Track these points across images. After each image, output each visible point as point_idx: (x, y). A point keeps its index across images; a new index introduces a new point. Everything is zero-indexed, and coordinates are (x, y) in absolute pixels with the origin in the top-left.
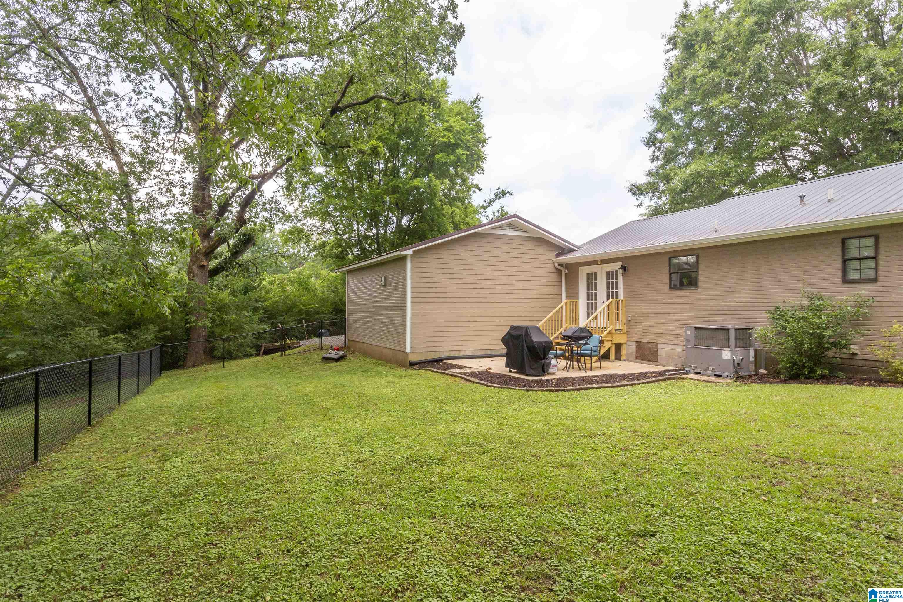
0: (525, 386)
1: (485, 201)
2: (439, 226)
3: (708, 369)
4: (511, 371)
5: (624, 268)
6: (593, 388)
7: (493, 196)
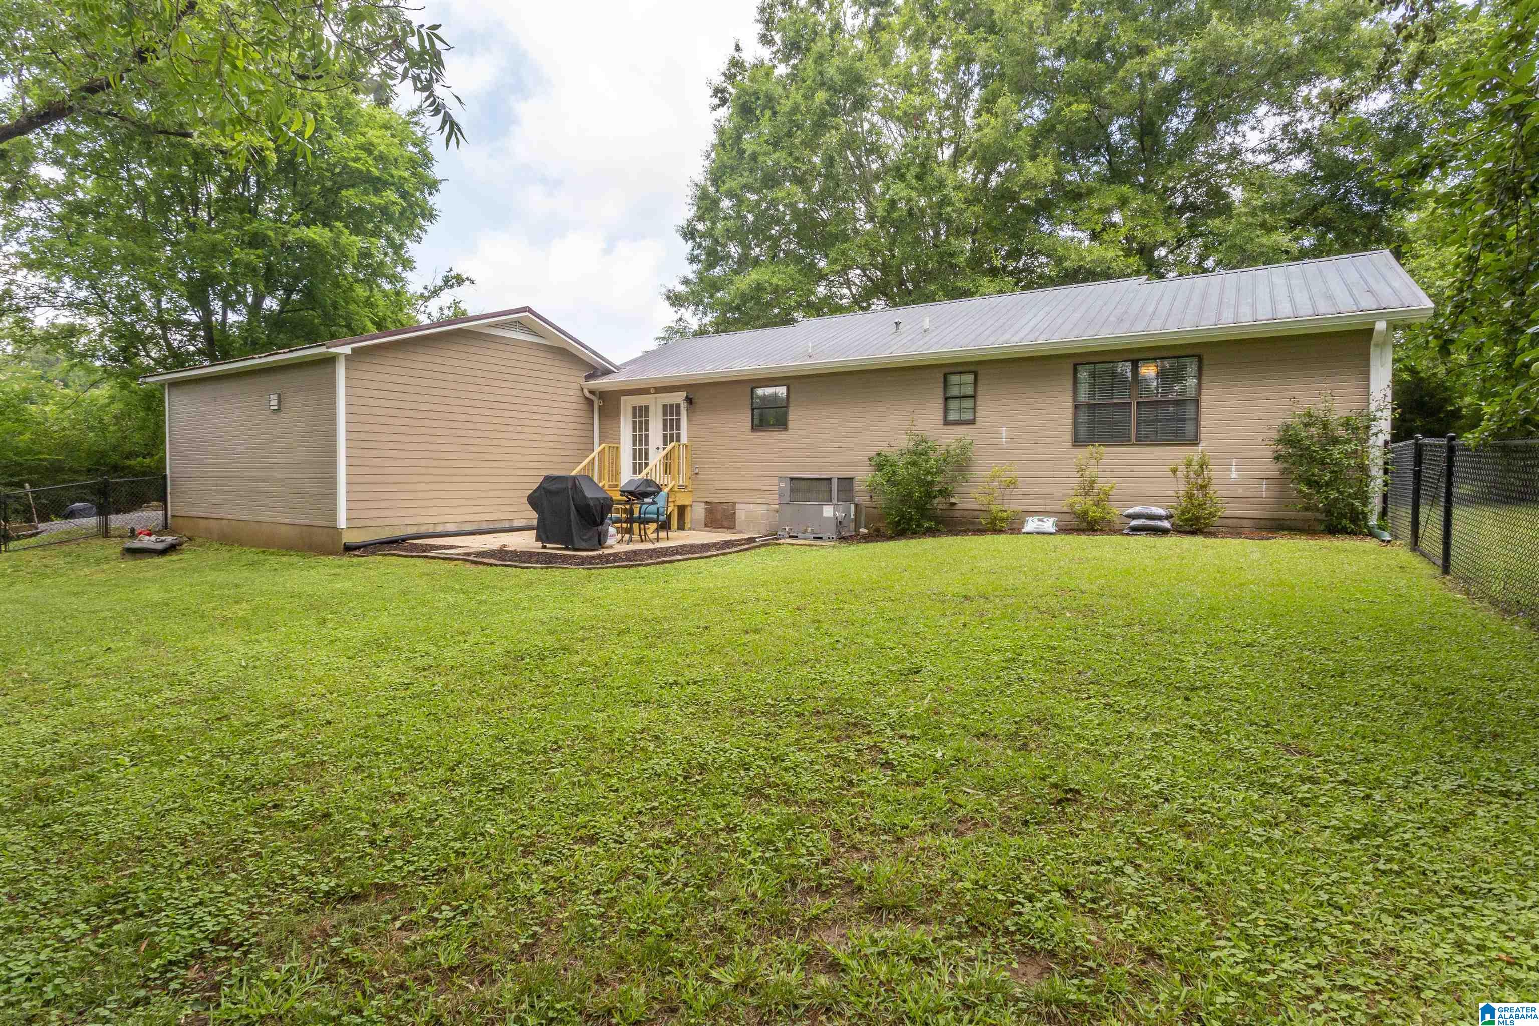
0: (583, 563)
1: (426, 288)
2: (348, 318)
3: (805, 531)
4: (544, 547)
5: (689, 401)
6: (679, 560)
7: (440, 282)
